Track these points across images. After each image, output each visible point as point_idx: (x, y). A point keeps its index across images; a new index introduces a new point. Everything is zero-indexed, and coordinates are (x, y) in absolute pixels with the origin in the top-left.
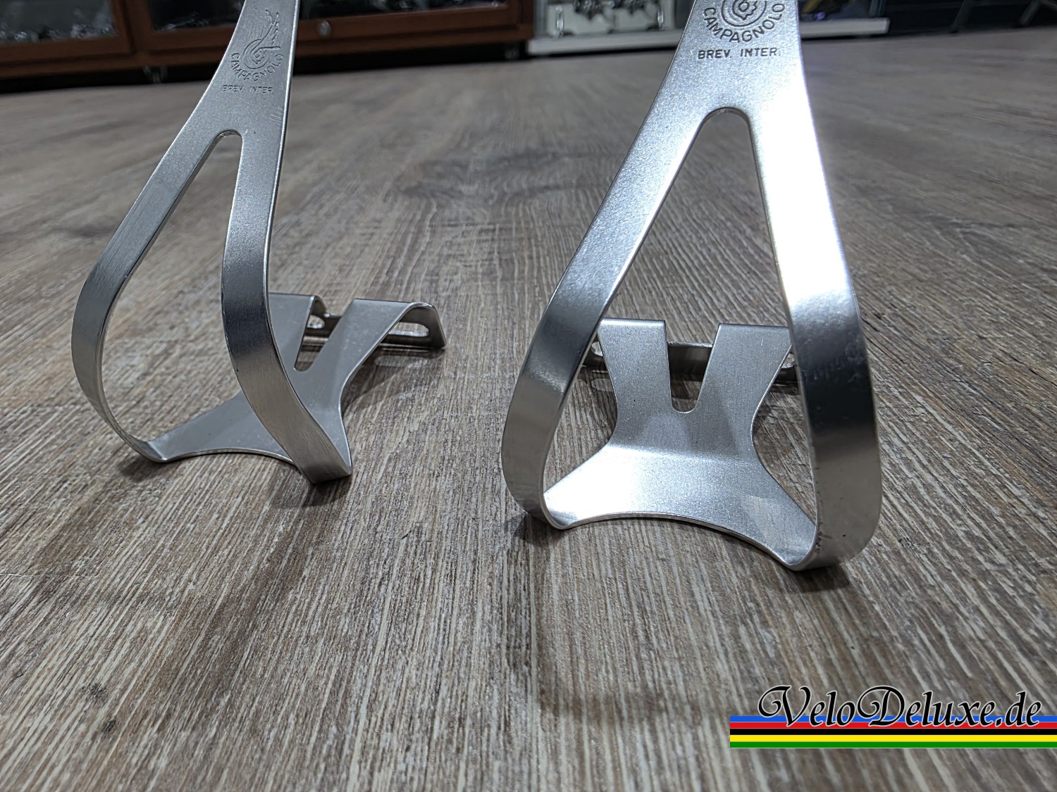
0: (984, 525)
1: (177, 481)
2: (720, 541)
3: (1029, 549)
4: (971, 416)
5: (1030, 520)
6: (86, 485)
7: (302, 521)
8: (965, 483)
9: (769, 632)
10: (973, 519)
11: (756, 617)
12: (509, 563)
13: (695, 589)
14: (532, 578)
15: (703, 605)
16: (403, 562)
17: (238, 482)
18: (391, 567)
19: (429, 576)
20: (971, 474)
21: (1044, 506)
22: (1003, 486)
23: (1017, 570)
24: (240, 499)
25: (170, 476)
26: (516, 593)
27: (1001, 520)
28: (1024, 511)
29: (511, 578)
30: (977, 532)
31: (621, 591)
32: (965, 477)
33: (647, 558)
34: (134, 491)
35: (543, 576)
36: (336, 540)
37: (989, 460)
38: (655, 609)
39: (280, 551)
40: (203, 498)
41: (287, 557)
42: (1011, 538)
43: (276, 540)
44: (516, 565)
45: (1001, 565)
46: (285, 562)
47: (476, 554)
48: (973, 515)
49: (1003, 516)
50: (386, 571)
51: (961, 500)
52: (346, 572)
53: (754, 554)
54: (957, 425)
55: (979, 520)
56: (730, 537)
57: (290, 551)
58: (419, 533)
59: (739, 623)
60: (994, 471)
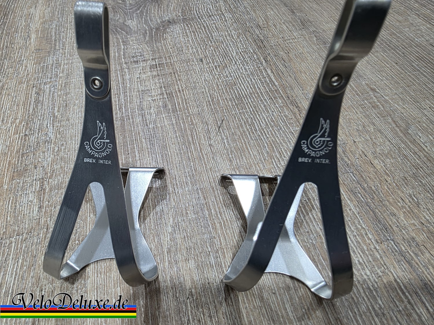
0: (362, 256)
1: (89, 281)
2: (289, 279)
3: (375, 266)
4: (354, 194)
5: (374, 250)
6: (52, 291)
7: (148, 297)
8: (356, 234)
9: (311, 322)
10: (359, 253)
11: (306, 316)
12: (227, 306)
13: (287, 306)
14: (236, 312)
15: (290, 314)
16: (191, 312)
17: (114, 277)
18: (188, 316)
19: (203, 318)
20: (357, 229)
21: (378, 243)
22: (366, 234)
23: (373, 277)
24: (119, 288)
25: (85, 278)
26: (233, 320)
27: (367, 252)
28: (373, 247)
29: (230, 313)
30: (361, 261)
31: (265, 313)
32: (355, 231)
33: (269, 294)
34: (74, 291)
35: (239, 309)
36: (164, 305)
37: (362, 219)
38: (277, 319)
39: (146, 315)
40: (104, 290)
41: (150, 318)
42: (370, 261)
43: (142, 310)
44: (229, 306)
45: (368, 276)
46: (150, 322)
47: (215, 303)
48: (359, 251)
49: (368, 250)
50: (187, 318)
51: (355, 244)
52: (174, 322)
53: (300, 285)
54: (352, 201)
55: (361, 254)
56: (292, 278)
57: (150, 315)
58: (192, 295)
59: (301, 320)
60: (364, 226)
